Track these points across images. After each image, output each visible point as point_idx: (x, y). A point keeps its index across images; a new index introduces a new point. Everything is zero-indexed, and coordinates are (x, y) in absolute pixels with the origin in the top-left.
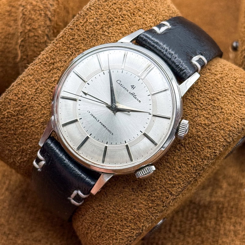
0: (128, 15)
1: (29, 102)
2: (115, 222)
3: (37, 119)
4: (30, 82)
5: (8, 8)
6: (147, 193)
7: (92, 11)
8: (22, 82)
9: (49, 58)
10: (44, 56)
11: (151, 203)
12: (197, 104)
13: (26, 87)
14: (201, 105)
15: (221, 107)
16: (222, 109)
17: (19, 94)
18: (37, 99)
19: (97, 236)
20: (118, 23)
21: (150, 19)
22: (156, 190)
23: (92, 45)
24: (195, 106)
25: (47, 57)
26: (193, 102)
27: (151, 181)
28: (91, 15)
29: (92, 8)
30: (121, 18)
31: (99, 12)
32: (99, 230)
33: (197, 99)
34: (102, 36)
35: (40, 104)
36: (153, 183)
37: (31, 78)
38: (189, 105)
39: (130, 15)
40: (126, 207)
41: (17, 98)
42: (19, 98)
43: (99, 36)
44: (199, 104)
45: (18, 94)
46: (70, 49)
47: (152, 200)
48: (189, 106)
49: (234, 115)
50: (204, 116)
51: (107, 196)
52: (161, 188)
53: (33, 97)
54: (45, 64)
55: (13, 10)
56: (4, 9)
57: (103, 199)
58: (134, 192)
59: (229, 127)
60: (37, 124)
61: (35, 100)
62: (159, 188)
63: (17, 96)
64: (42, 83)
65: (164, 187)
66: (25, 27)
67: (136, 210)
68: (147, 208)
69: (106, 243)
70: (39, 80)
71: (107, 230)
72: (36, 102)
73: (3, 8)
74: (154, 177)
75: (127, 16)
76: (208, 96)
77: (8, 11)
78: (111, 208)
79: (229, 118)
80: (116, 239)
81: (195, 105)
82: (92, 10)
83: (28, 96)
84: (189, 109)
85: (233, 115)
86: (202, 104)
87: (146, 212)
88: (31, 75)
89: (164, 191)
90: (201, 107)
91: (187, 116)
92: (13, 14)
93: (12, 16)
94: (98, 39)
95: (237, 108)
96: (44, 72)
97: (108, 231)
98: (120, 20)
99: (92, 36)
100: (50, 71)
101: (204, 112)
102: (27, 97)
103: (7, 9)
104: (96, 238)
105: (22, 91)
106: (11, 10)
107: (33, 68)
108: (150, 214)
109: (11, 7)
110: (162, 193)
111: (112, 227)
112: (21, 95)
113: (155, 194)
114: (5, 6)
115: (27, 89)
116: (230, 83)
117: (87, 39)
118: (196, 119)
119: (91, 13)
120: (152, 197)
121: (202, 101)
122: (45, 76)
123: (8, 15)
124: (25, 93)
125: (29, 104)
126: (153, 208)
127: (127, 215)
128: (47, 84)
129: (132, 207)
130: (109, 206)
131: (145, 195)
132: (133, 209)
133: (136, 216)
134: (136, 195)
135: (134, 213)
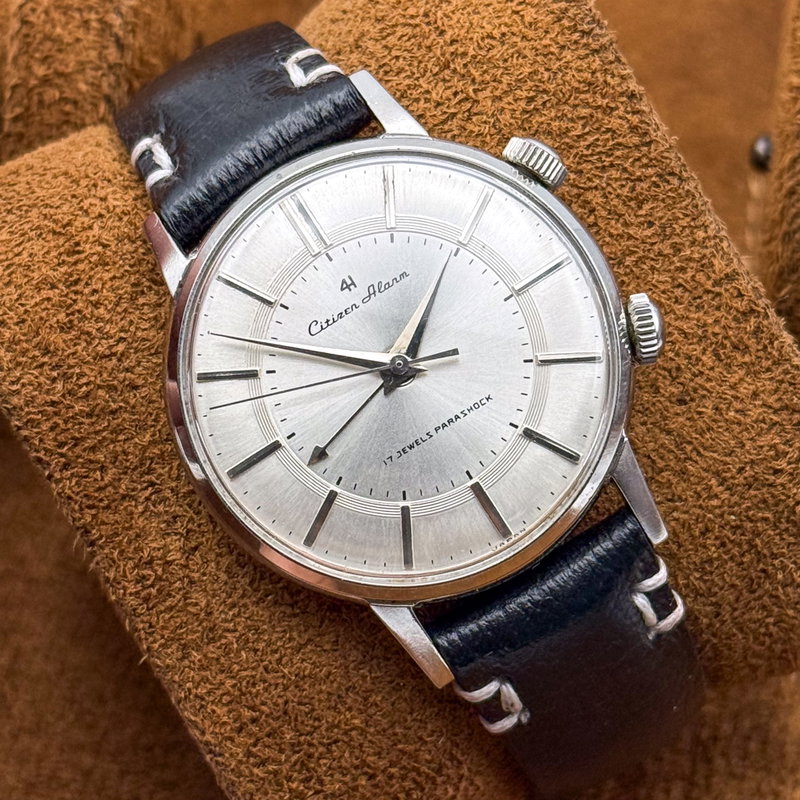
2: (774, 497)
6: (704, 358)
11: (743, 356)
22: (705, 325)
40: (733, 443)
47: (736, 348)
52: (699, 307)
57: (686, 516)
58: (692, 399)
62: (700, 314)
65: (700, 297)
67: (754, 413)
68: (757, 373)
78: (724, 496)
87: (770, 379)
89: (713, 299)
108: (780, 370)
111: (786, 514)
113: (716, 330)
120: (722, 346)
126: (761, 354)
127: (762, 447)
129: (739, 424)
130: (715, 502)
131: (712, 369)
132: (748, 420)
133: (775, 418)
134: (704, 396)
135: (763, 421)
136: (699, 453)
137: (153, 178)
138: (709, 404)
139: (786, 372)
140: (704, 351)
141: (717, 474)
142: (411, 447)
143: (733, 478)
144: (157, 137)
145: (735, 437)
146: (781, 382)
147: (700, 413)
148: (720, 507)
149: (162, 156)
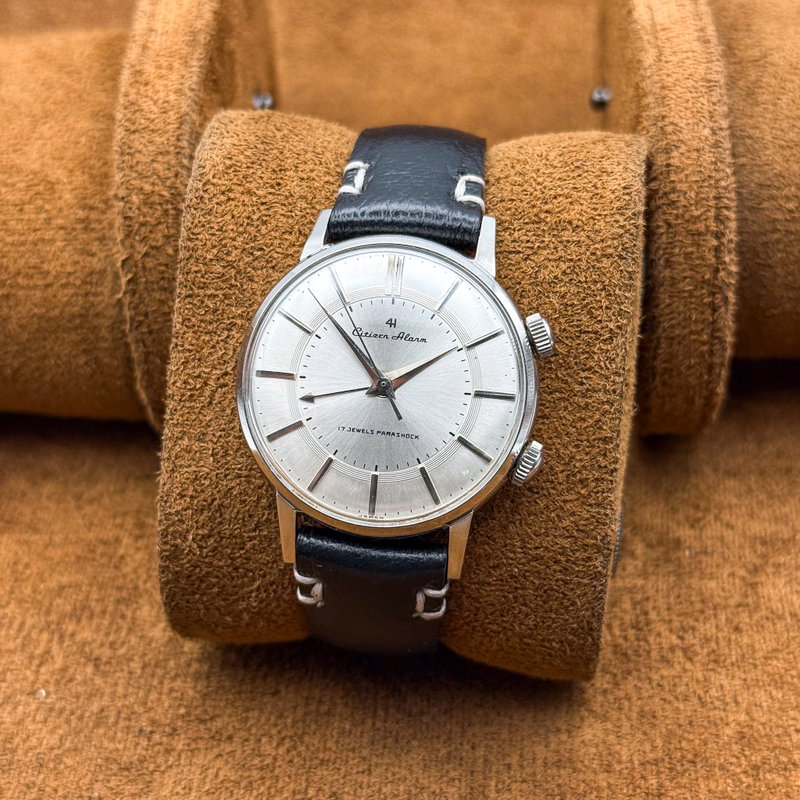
0: (270, 193)
1: (217, 487)
2: (546, 574)
3: (256, 506)
4: (189, 452)
5: (81, 214)
6: (560, 475)
7: (200, 237)
8: (173, 462)
9: (191, 381)
10: (178, 384)
11: (582, 489)
12: (520, 249)
13: (190, 466)
14: (528, 245)
15: (564, 221)
16: (570, 223)
17: (187, 489)
18: (227, 472)
19: (530, 629)
20: (264, 218)
21: (315, 172)
22: (573, 458)
23: (248, 295)
24: (521, 255)
25: (185, 383)
26: (510, 252)
27: (551, 449)
28: (205, 244)
29: (196, 231)
30: (262, 208)
31: (212, 228)
32: (527, 615)
33: (513, 241)
34: (256, 263)
35: (239, 476)
36: (556, 449)
37: (186, 442)
38: (509, 261)
39: (273, 191)
40: (543, 531)
41: (188, 500)
42: (192, 497)
43: (249, 269)
44: (524, 245)
45: (183, 490)
46: (215, 333)
47: (581, 481)
48: (510, 264)
49: (600, 215)
50: (550, 260)
51: (494, 540)
52: (577, 446)
53: (217, 474)
54: (192, 396)
55: (94, 215)
56: (72, 216)
57: (491, 551)
58: (537, 493)
59: (609, 243)
60: (263, 515)
61: (226, 476)
62: (575, 450)
63: (185, 496)
64: (214, 435)
65: (581, 441)
66: (132, 247)
67: (566, 523)
68: (583, 503)
69: (557, 628)
70: (203, 434)
71: (541, 603)
72: (229, 477)
73: (68, 216)
74: (551, 438)
75: (270, 197)
76: (527, 220)
77: (81, 221)
78: (519, 555)
79: (597, 227)
80: (572, 605)
81: (519, 252)
82: (199, 234)
83: (205, 478)
84: (514, 268)
85: (597, 217)
86: (528, 241)
87: (588, 511)
88: (181, 438)
90: (532, 248)
91: (520, 283)
92: (93, 226)
93: (93, 230)
94: (253, 276)
95: (594, 200)
96: (200, 413)
97: (545, 602)
98: (264, 212)
99: (236, 280)
100: (210, 403)
101: (545, 252)
102: (207, 482)
103: (78, 216)
104: (532, 634)
105: (187, 479)
106: (88, 217)
107: (176, 422)
109: (86, 211)
110: (587, 454)
111: (546, 588)
112: (191, 488)
113: (577, 465)
114: (72, 211)
115: (193, 468)
116: (541, 171)
117: (232, 292)
118: (541, 276)
119: (201, 241)
120: (574, 475)
121: (524, 238)
122: (208, 418)
123: (83, 229)
124: (196, 479)
125: (218, 492)
126: (593, 494)
127: (557, 544)
128: (224, 430)
129: (554, 523)
130: (512, 555)
131: (560, 484)
132: (560, 525)
133: (575, 533)
134: (545, 495)
135: (568, 531)
136: (521, 523)
137: (346, 189)
138: (545, 501)
139: (598, 513)
140: (562, 471)
141: (523, 541)
142: (358, 431)
143: (530, 549)
144: (367, 165)
145: (546, 529)
146: (594, 517)
147: (536, 503)
148: (512, 559)
149: (359, 179)
